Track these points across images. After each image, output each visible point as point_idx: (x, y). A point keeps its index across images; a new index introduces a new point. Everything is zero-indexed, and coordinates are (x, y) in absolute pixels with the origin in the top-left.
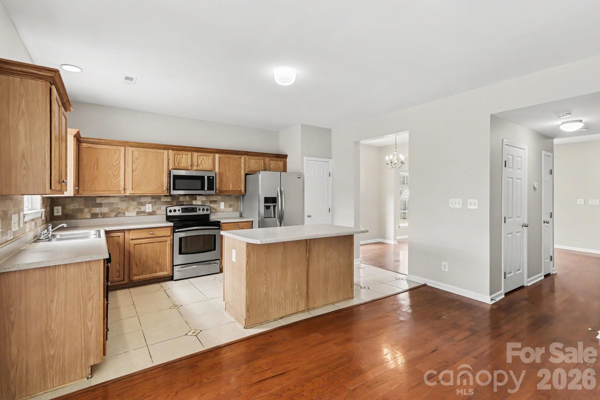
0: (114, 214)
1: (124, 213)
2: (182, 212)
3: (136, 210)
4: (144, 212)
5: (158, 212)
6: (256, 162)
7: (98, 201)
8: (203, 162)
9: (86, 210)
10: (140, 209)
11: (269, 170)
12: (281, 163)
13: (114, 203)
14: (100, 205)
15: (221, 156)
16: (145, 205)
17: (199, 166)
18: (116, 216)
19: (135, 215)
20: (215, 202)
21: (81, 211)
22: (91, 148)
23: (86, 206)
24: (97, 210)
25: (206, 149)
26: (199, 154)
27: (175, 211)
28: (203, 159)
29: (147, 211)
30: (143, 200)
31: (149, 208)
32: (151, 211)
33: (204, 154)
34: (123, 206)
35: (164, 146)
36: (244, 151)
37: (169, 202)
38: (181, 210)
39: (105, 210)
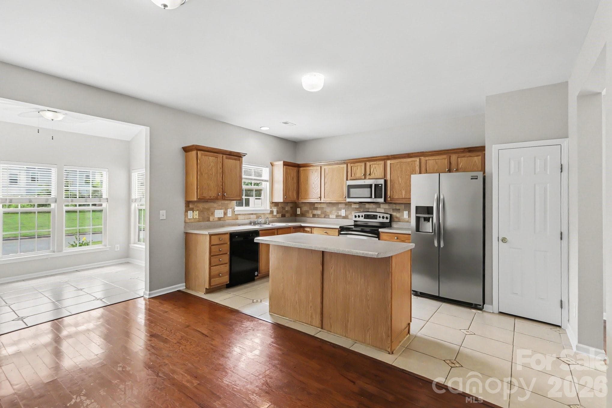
0: (323, 216)
1: (329, 216)
2: (364, 218)
3: (336, 214)
4: (341, 216)
5: (350, 217)
6: (437, 163)
7: (316, 206)
8: (375, 171)
9: (310, 212)
10: (338, 213)
11: (457, 170)
12: (477, 160)
13: (323, 207)
14: (316, 209)
15: (393, 161)
16: (341, 211)
17: (371, 175)
18: (325, 217)
19: (335, 217)
20: (398, 210)
21: (308, 212)
22: (304, 170)
23: (311, 209)
24: (315, 212)
25: (376, 157)
26: (371, 163)
27: (359, 216)
28: (375, 168)
29: (343, 215)
30: (340, 206)
31: (343, 213)
32: (344, 215)
33: (375, 162)
34: (328, 210)
35: (343, 162)
36: (418, 153)
37: (357, 208)
38: (364, 216)
39: (318, 212)
